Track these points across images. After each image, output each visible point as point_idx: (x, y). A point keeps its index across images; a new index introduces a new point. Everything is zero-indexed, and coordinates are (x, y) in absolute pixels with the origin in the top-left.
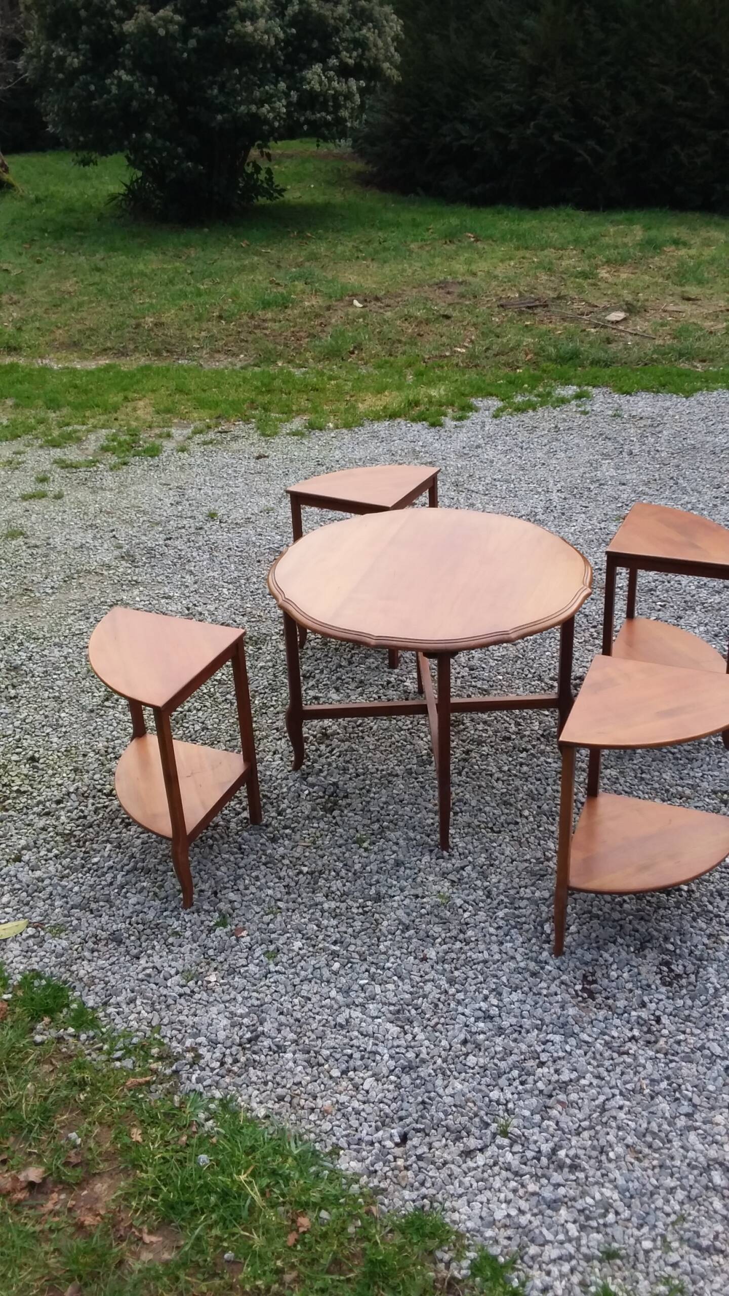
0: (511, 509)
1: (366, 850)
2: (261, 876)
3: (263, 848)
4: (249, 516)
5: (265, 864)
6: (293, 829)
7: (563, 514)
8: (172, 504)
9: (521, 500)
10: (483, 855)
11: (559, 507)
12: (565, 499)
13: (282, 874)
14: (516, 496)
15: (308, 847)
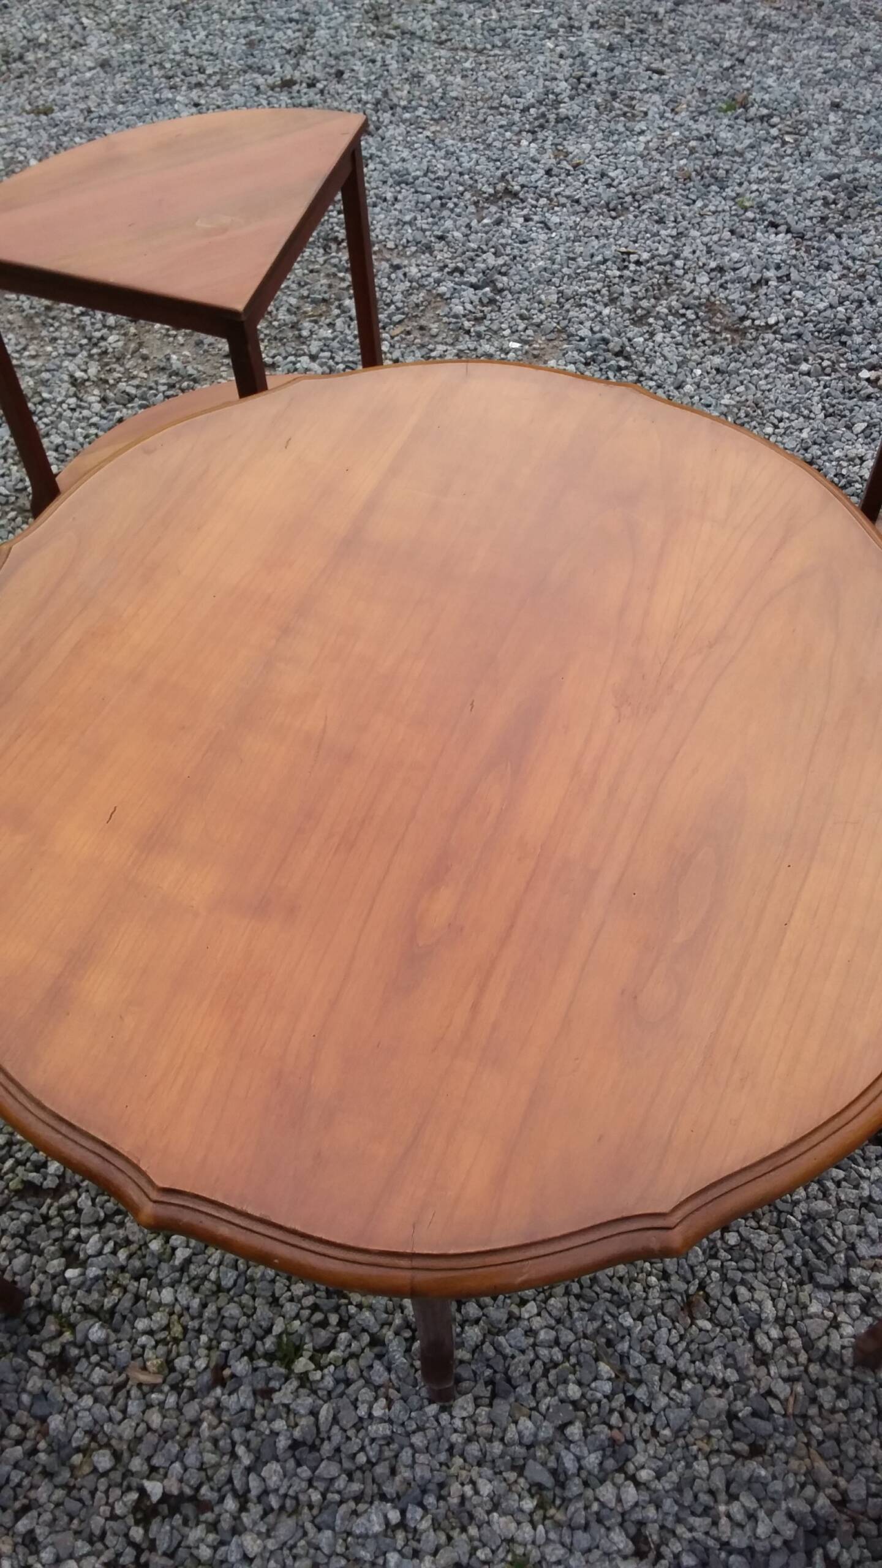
0: (501, 86)
1: (304, 1378)
3: (38, 1410)
5: (48, 1474)
6: (107, 1317)
7: (614, 95)
9: (518, 57)
10: (604, 1368)
11: (602, 76)
12: (611, 49)
13: (97, 1523)
14: (506, 44)
15: (154, 1388)
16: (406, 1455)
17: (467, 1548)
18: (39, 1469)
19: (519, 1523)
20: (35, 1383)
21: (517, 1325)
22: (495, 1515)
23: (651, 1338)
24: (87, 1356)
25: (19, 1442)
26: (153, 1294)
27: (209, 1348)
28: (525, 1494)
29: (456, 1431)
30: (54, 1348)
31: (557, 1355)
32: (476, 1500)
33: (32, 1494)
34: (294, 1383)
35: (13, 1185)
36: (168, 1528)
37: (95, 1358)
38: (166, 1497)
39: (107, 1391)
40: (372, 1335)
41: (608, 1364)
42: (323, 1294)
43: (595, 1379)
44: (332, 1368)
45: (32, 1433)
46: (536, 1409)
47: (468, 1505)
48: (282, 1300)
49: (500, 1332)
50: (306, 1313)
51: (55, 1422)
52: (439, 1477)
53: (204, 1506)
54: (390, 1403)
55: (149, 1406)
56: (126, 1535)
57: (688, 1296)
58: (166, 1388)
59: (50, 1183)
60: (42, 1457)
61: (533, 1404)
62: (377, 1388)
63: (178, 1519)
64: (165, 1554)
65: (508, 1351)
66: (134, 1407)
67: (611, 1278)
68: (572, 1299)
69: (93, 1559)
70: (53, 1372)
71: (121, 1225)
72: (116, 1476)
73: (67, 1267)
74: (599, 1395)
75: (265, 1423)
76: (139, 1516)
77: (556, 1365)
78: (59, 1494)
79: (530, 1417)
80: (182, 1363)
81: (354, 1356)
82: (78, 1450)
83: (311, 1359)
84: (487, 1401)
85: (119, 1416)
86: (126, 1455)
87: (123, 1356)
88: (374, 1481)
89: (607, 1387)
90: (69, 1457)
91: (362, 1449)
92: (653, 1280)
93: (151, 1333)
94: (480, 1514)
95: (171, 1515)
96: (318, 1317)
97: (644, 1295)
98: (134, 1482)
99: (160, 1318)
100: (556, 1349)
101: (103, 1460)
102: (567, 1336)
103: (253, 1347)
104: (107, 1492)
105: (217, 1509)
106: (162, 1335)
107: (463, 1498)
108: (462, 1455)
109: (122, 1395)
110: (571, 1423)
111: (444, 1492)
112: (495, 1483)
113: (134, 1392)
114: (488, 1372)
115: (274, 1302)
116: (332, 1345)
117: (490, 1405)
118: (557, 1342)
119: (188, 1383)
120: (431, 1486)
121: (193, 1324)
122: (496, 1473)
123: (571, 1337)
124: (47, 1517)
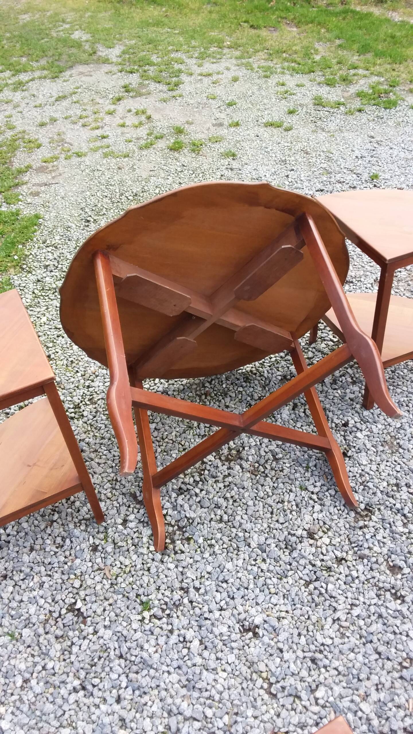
2: (46, 585)
3: (78, 554)
4: (404, 186)
5: (63, 573)
6: (116, 547)
8: (357, 157)
10: (226, 718)
13: (58, 598)
15: (107, 579)
16: (145, 672)
17: (131, 718)
18: (62, 569)
19: (152, 730)
20: (83, 546)
21: (215, 674)
22: (149, 719)
23: (251, 727)
24: (102, 553)
25: (65, 557)
26: (132, 553)
27: (130, 584)
28: (163, 725)
29: (165, 683)
30: (97, 542)
31: (217, 697)
32: (148, 708)
33: (54, 573)
34: (140, 617)
35: (132, 490)
36: (71, 618)
37: (103, 555)
38: (79, 610)
39: (96, 567)
40: (172, 629)
41: (229, 719)
42: (172, 603)
43: (221, 718)
44: (152, 625)
45: (70, 558)
46: (193, 705)
47: (145, 707)
48: (160, 592)
49: (207, 670)
50: (162, 602)
51: (78, 561)
52: (146, 690)
53: (84, 623)
54: (156, 652)
55: (101, 582)
56: (61, 609)
57: (279, 731)
58: (110, 582)
59: (140, 498)
60: (66, 567)
61: (194, 703)
62: (158, 644)
63: (75, 619)
64: (64, 624)
65: (203, 678)
66: (98, 578)
67: (259, 695)
68: (240, 687)
69: (49, 606)
70: (91, 548)
71: (144, 527)
72: (75, 591)
73: (121, 524)
74: (216, 724)
75: (122, 619)
76: (69, 608)
77: (213, 700)
78: (60, 581)
79: (189, 705)
80: (120, 580)
81: (161, 628)
82: (75, 575)
83: (151, 616)
84: (182, 685)
85: (92, 577)
86: (83, 588)
87: (109, 562)
88: (129, 669)
89: (221, 725)
90: (72, 574)
91: (136, 656)
92: (272, 712)
93: (121, 563)
94: (145, 713)
95: (75, 616)
96: (164, 607)
97: (264, 712)
98: (77, 597)
99: (127, 562)
100: (219, 695)
101: (77, 584)
102: (225, 695)
103: (140, 595)
104: (69, 592)
105: (86, 627)
106: (123, 567)
107: (146, 704)
108: (159, 692)
109: (99, 572)
110: (198, 721)
111: (143, 695)
112: (159, 710)
113: (102, 574)
114: (191, 677)
115: (158, 589)
116: (160, 619)
117: (182, 687)
118: (221, 693)
119: (115, 587)
120: (142, 690)
121: (133, 573)
122: (162, 708)
123: (227, 697)
124: (51, 583)
